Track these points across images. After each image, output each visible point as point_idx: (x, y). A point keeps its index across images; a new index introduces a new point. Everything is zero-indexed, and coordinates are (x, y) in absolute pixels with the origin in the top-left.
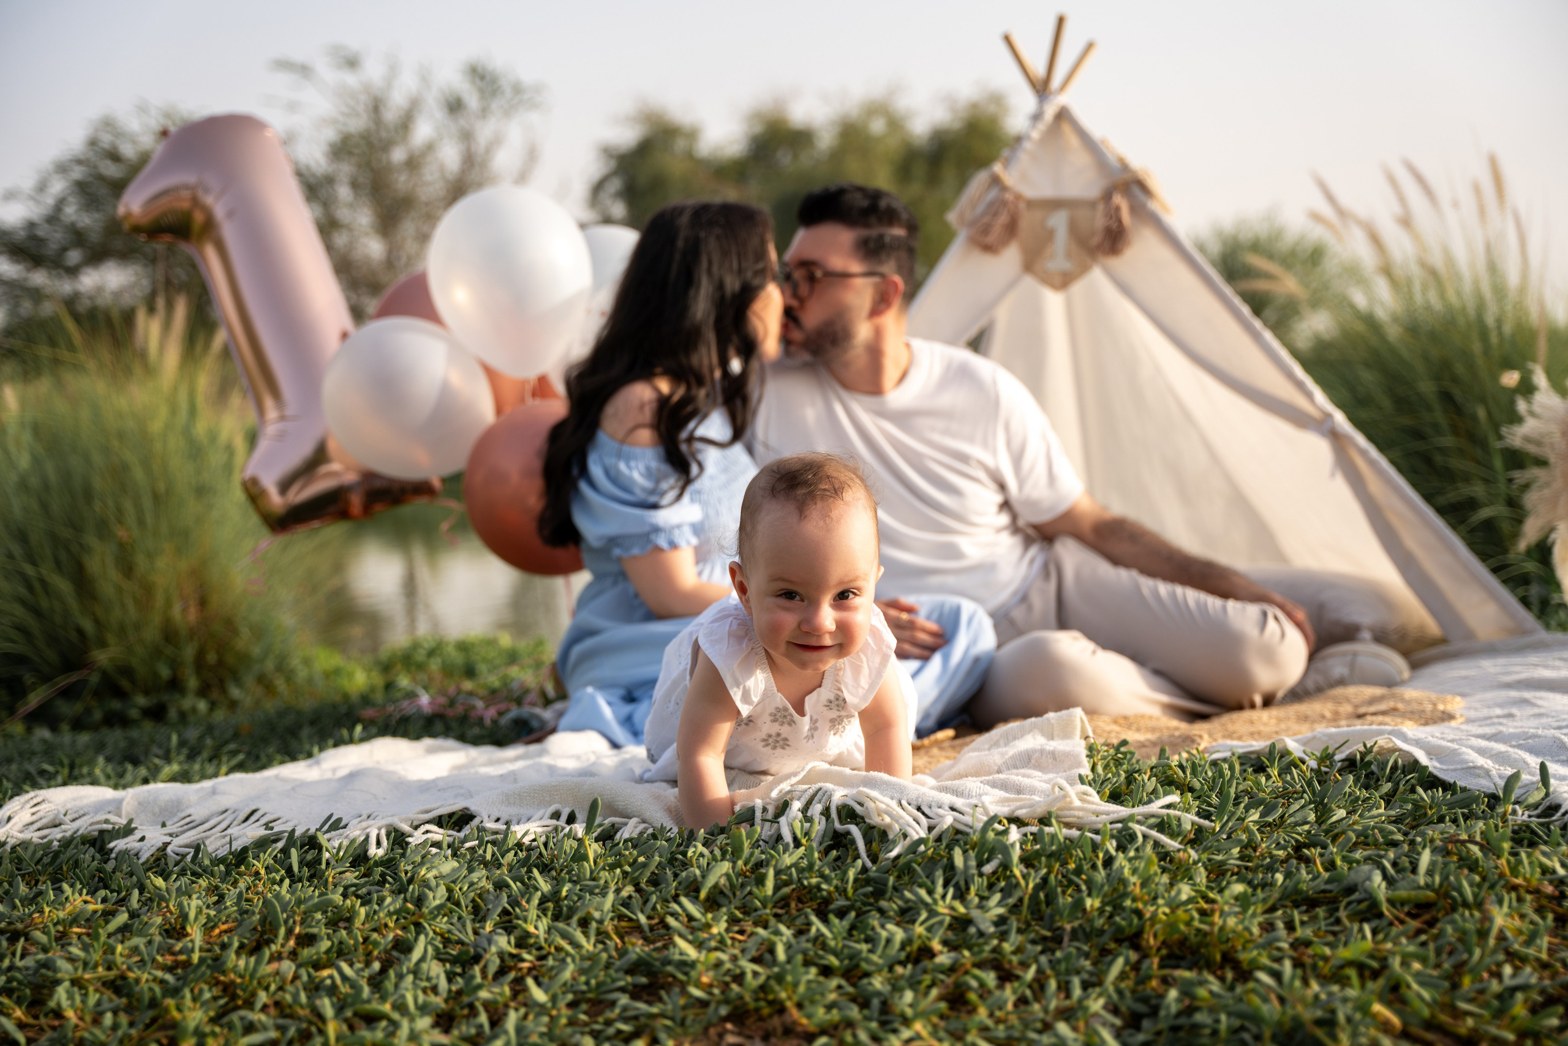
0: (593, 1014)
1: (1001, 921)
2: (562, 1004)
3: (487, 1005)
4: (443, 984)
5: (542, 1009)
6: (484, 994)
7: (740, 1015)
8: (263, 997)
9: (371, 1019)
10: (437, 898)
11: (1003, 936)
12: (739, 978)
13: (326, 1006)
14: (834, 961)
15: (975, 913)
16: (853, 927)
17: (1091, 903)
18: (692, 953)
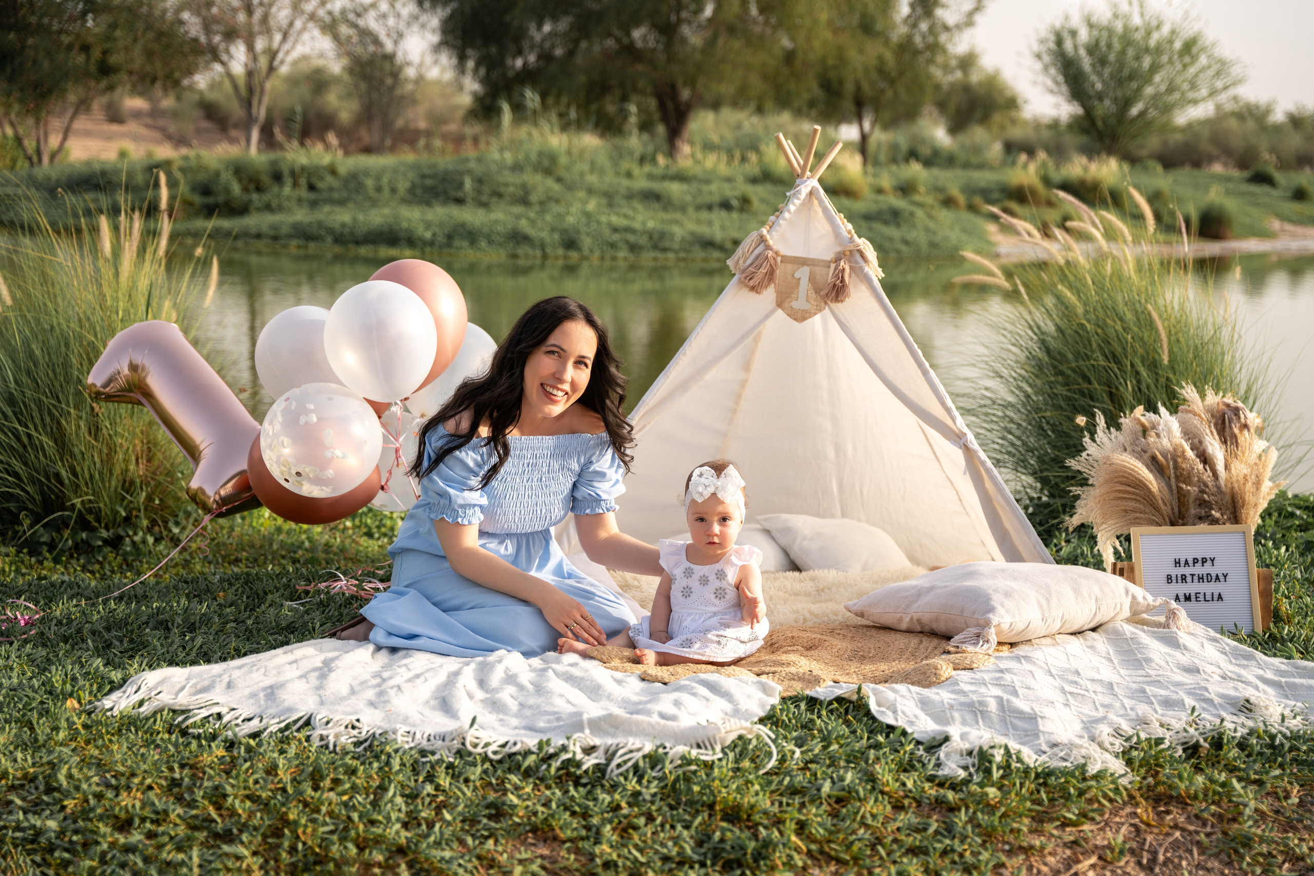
0: (472, 826)
1: (654, 795)
2: (458, 821)
3: (425, 819)
4: (404, 808)
5: (449, 824)
6: (423, 814)
7: (534, 830)
8: (324, 809)
9: (373, 822)
10: (396, 764)
11: (653, 803)
12: (535, 814)
13: (355, 816)
14: (577, 809)
15: (644, 790)
16: (589, 792)
17: (696, 788)
18: (515, 800)
